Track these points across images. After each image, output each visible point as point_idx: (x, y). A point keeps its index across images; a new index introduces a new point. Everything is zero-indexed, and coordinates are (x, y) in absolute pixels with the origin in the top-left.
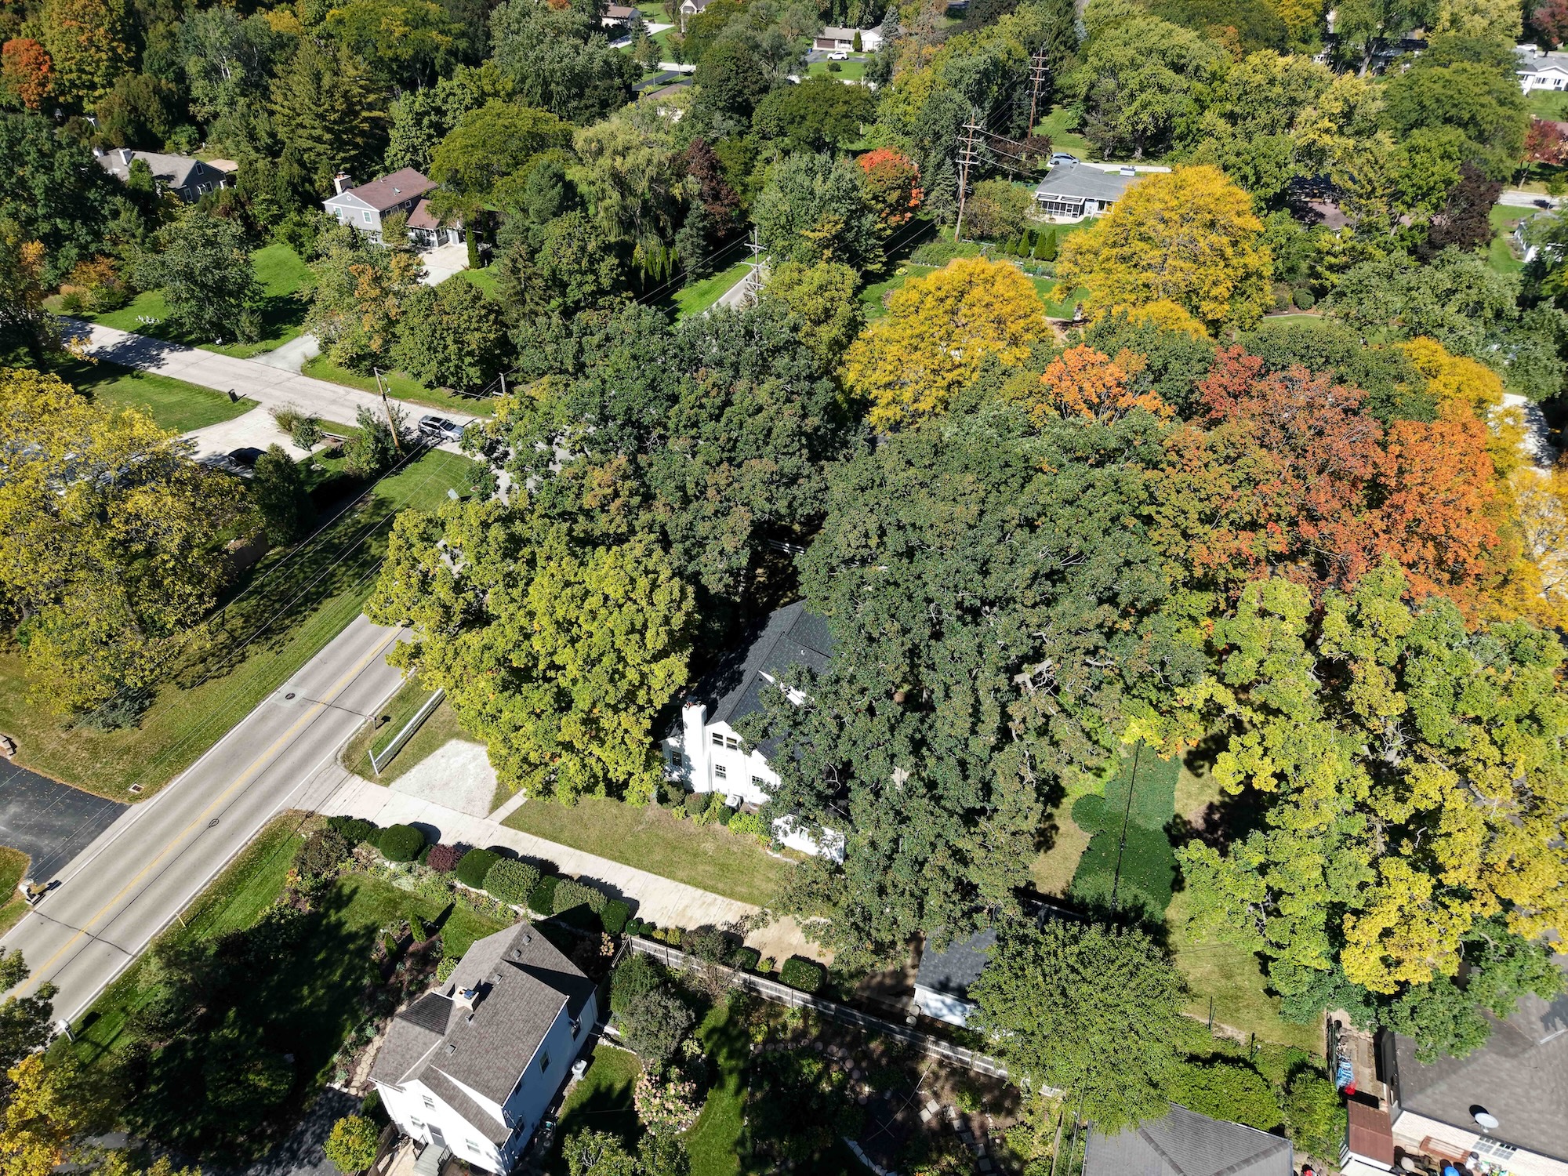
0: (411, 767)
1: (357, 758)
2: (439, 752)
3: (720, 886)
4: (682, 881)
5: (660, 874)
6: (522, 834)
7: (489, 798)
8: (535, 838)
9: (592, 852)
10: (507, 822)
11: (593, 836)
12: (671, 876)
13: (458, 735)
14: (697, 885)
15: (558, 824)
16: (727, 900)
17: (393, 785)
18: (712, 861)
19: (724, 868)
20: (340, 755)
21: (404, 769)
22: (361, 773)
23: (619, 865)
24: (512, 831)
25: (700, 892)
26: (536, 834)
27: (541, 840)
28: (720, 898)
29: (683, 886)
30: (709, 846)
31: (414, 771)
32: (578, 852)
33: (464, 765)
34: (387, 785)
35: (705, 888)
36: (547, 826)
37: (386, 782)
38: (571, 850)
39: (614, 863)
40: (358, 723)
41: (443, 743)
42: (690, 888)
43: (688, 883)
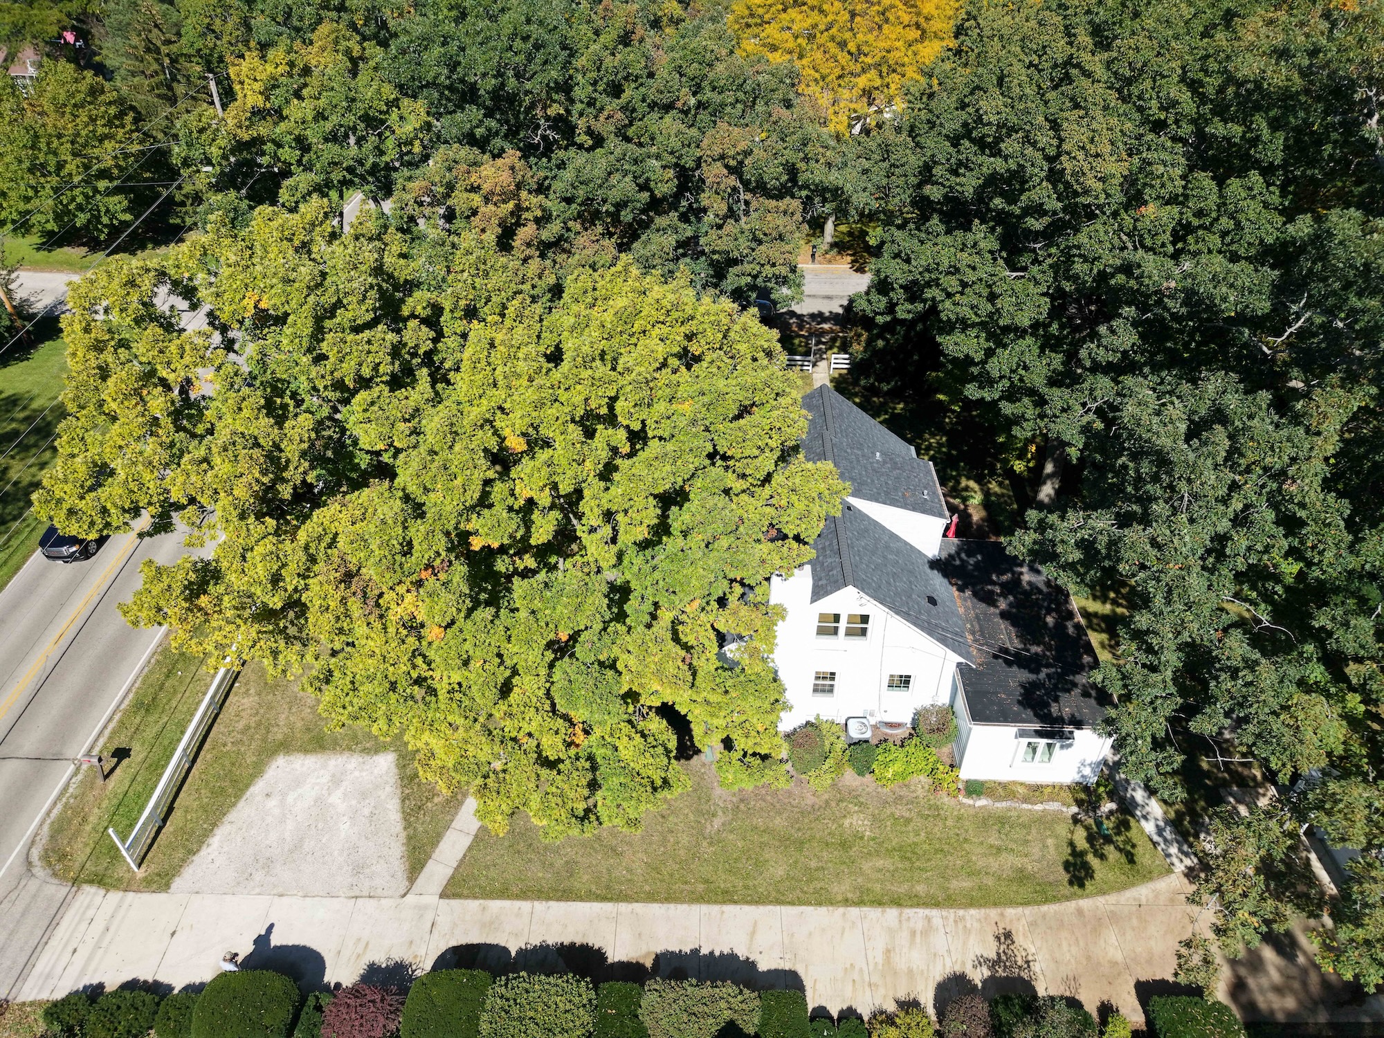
0: (208, 833)
1: (80, 852)
2: (258, 788)
3: (920, 889)
4: (847, 902)
5: (800, 902)
6: (496, 905)
7: (396, 850)
8: (525, 906)
9: (651, 898)
10: (453, 889)
11: (639, 869)
12: (823, 899)
13: (285, 746)
14: (879, 903)
15: (559, 863)
16: (951, 914)
17: (177, 883)
18: (879, 848)
19: (907, 853)
20: (35, 854)
21: (193, 843)
22: (100, 880)
23: (715, 909)
24: (473, 905)
25: (892, 913)
26: (523, 895)
27: (539, 906)
28: (934, 913)
29: (854, 911)
30: (857, 822)
31: (216, 841)
32: (624, 907)
33: (318, 800)
34: (166, 887)
35: (897, 902)
36: (537, 873)
37: (161, 881)
38: (608, 907)
39: (705, 908)
40: (62, 776)
41: (258, 770)
42: (873, 913)
43: (860, 903)
